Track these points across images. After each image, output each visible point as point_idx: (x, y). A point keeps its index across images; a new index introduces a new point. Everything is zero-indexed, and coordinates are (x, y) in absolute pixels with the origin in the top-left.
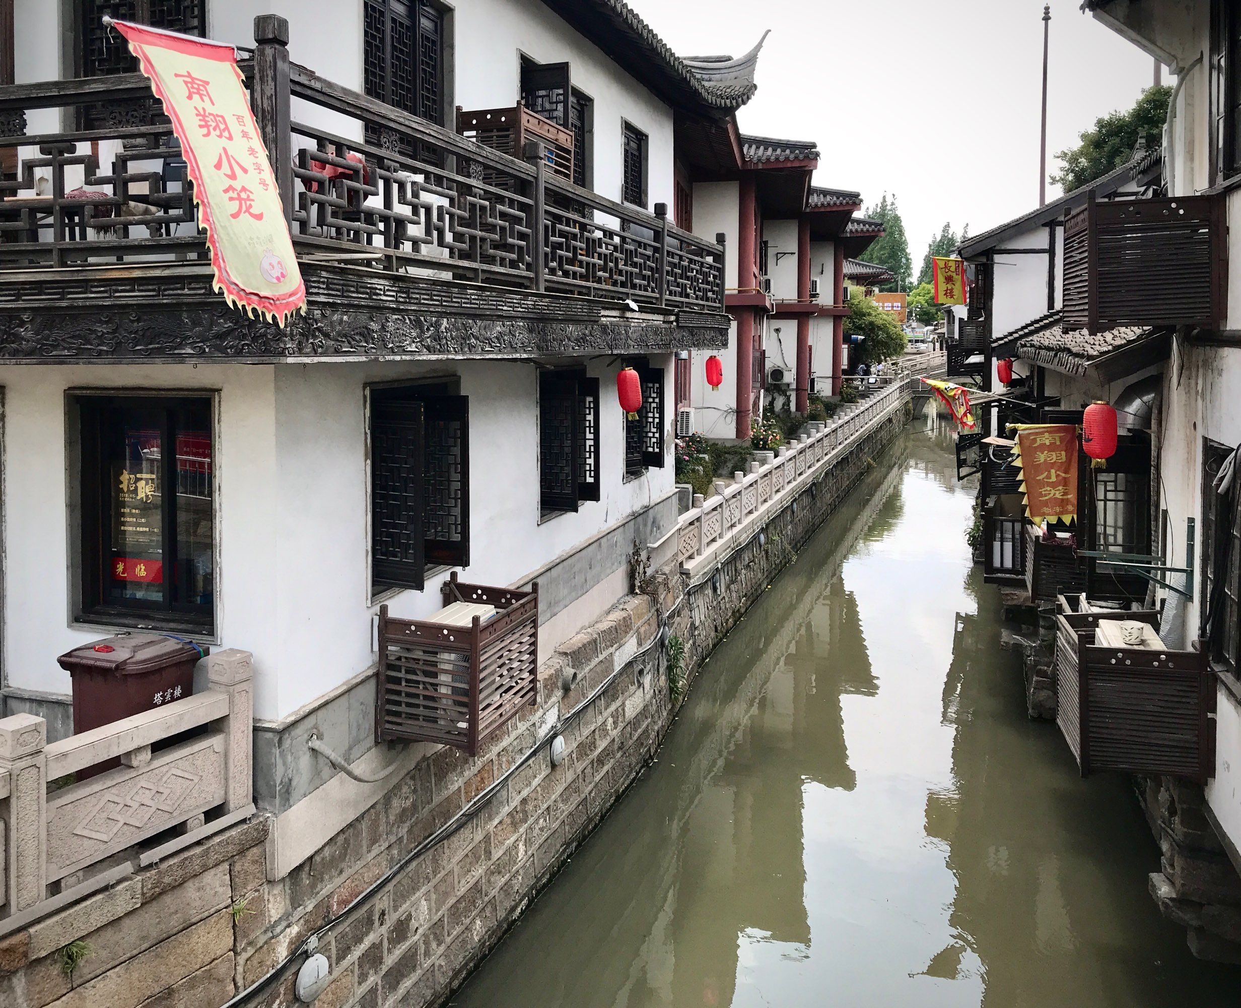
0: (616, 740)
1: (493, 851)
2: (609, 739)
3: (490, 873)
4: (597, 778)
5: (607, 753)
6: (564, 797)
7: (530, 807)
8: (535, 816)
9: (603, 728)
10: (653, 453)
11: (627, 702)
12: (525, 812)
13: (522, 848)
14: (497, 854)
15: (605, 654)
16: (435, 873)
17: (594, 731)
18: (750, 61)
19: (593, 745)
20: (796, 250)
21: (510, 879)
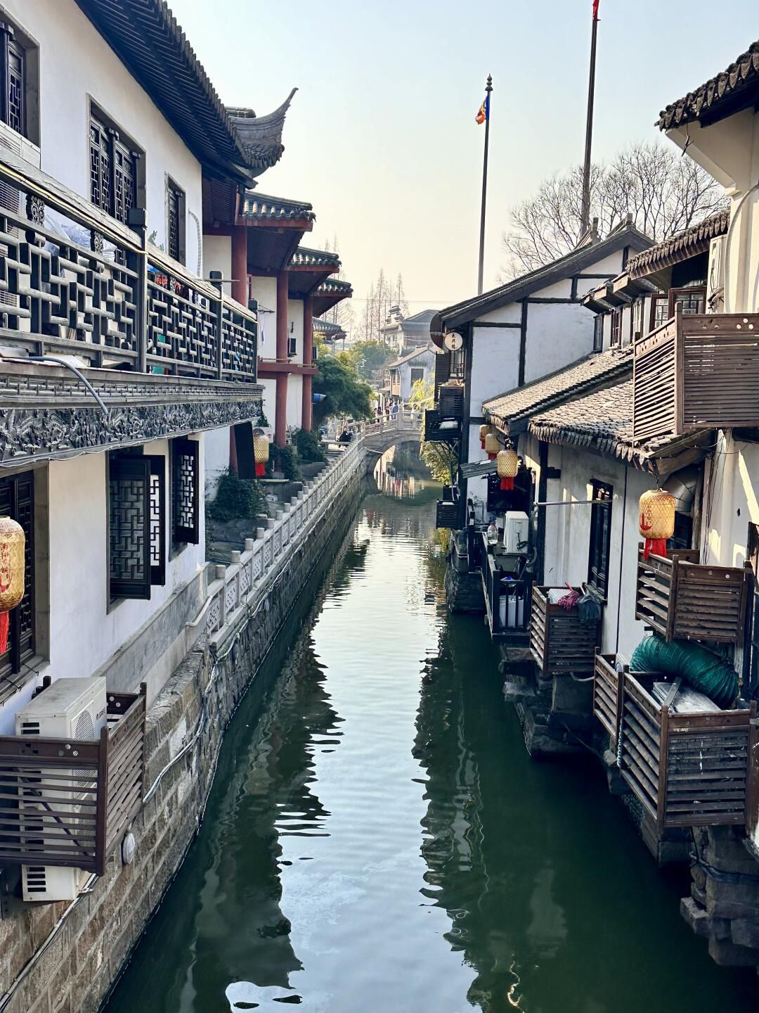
0: (172, 828)
1: (78, 965)
2: (166, 828)
3: (76, 987)
4: (157, 870)
5: (165, 843)
6: (132, 898)
7: (106, 913)
8: (110, 922)
9: (161, 820)
10: (189, 528)
11: (180, 788)
12: (102, 919)
13: (100, 956)
14: (81, 967)
15: (163, 741)
16: (34, 999)
17: (154, 824)
18: (278, 118)
19: (154, 837)
20: (274, 308)
21: (92, 990)
